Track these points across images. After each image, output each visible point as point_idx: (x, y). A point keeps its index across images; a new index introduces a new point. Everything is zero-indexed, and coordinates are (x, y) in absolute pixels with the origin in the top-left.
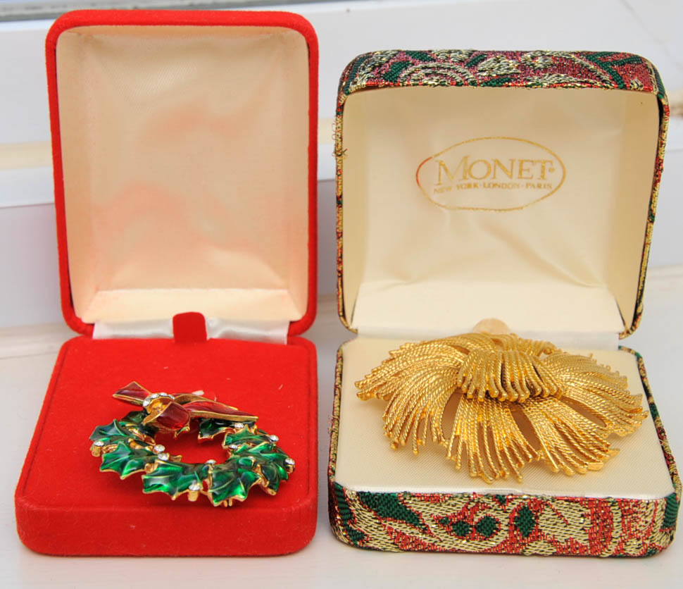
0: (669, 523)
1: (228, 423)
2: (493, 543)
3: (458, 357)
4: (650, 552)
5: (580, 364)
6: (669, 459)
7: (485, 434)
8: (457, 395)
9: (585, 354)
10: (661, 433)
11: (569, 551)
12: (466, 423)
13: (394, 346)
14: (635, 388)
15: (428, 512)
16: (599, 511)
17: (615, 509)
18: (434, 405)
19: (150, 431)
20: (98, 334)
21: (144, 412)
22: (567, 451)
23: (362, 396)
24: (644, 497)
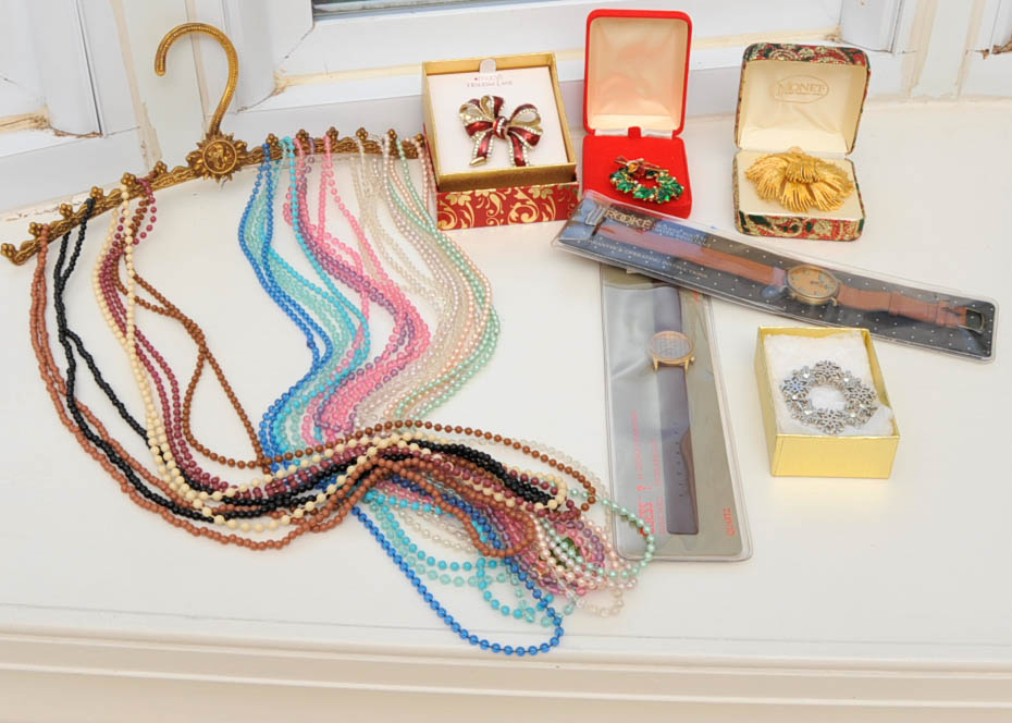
0: (860, 229)
1: (658, 173)
2: (796, 234)
3: (785, 164)
4: (853, 239)
5: (831, 167)
6: (862, 206)
7: (796, 195)
8: (786, 180)
9: (832, 162)
10: (859, 195)
11: (825, 238)
12: (789, 190)
13: (757, 156)
14: (851, 178)
15: (773, 222)
16: (836, 224)
17: (842, 225)
18: (777, 182)
19: (631, 175)
20: (598, 133)
21: (627, 168)
22: (826, 202)
23: (748, 178)
24: (852, 220)
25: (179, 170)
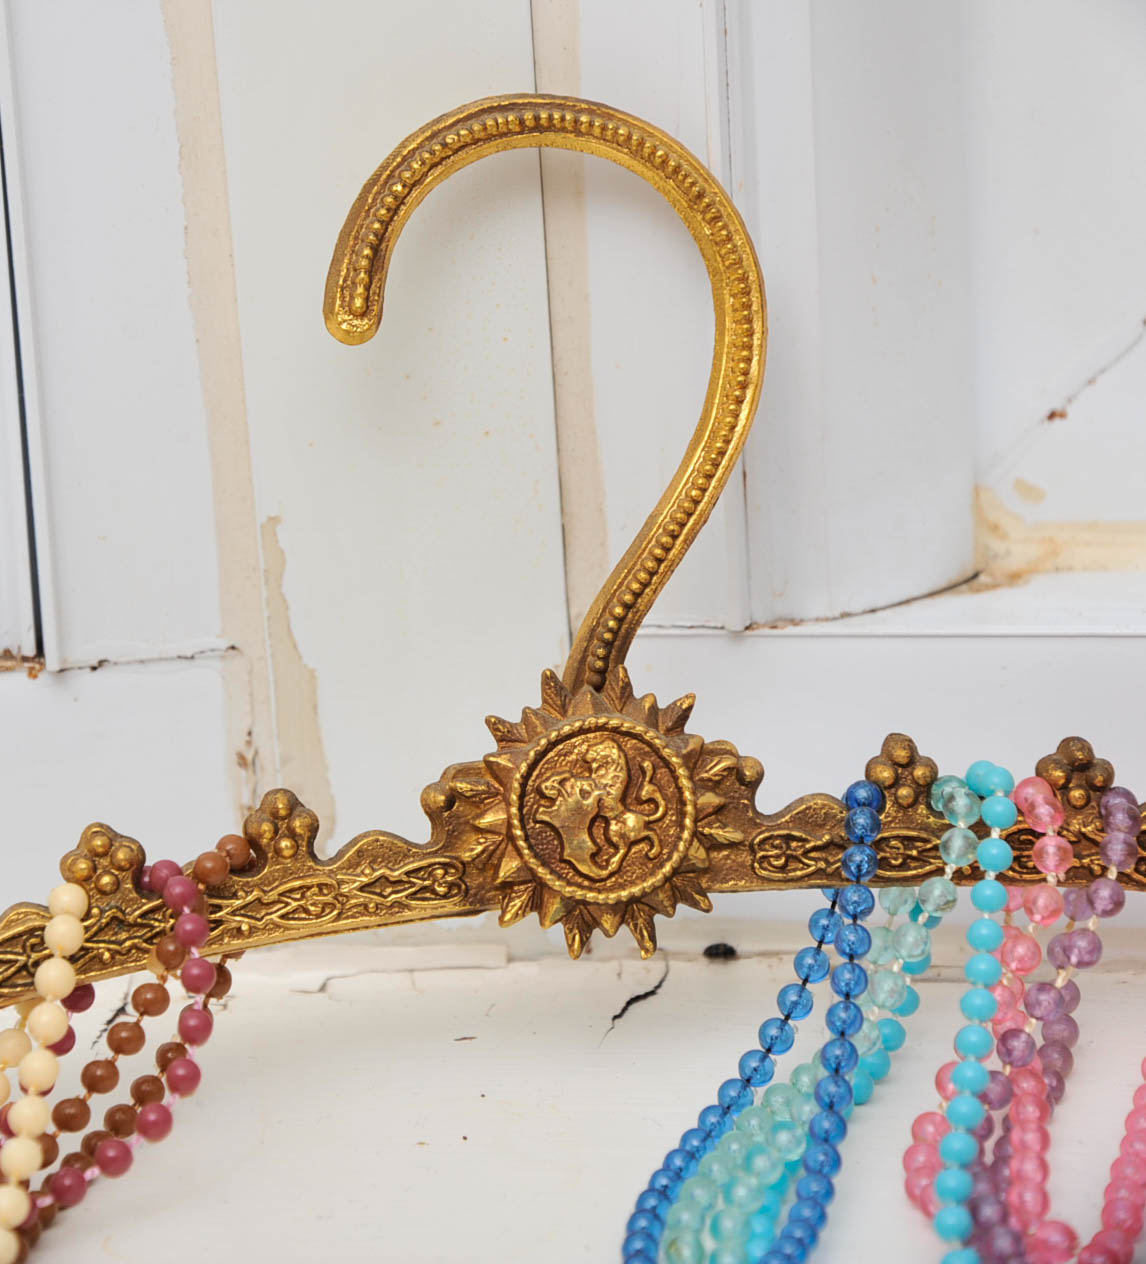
25: (379, 849)
